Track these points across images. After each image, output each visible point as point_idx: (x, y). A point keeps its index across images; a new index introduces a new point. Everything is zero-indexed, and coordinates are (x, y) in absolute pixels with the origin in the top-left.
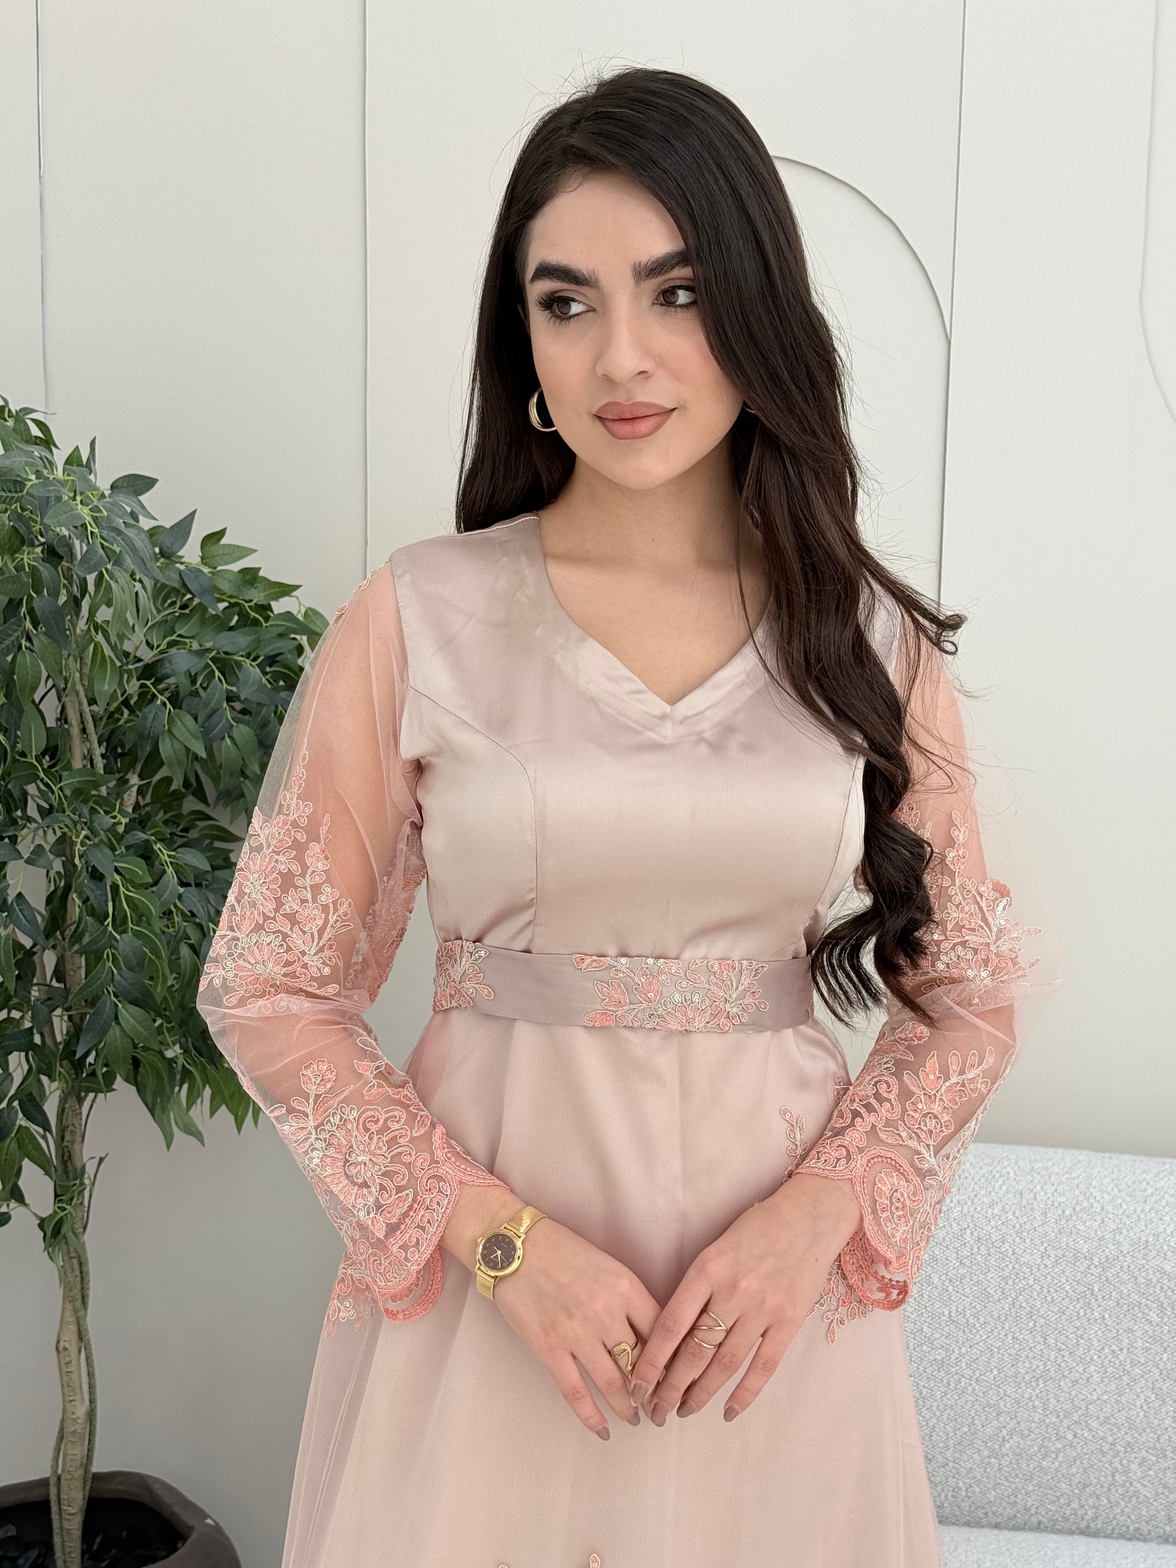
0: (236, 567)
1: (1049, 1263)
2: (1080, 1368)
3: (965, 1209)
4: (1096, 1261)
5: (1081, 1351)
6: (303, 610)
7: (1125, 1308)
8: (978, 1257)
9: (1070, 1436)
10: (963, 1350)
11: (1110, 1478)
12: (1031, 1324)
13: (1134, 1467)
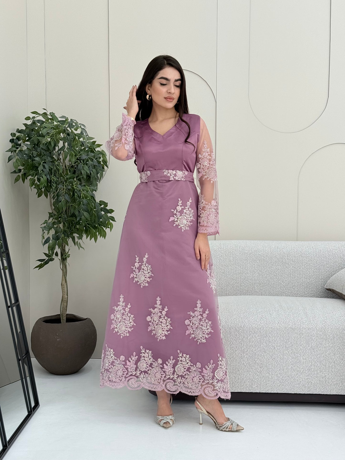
0: (92, 141)
1: (241, 255)
2: (246, 271)
3: (226, 248)
4: (248, 254)
5: (246, 269)
6: (101, 150)
7: (253, 261)
8: (229, 255)
9: (245, 283)
10: (227, 270)
11: (252, 289)
12: (238, 265)
13: (256, 287)
